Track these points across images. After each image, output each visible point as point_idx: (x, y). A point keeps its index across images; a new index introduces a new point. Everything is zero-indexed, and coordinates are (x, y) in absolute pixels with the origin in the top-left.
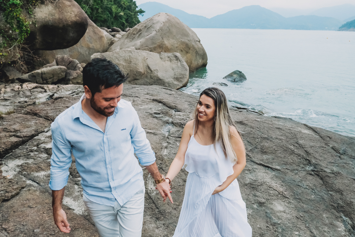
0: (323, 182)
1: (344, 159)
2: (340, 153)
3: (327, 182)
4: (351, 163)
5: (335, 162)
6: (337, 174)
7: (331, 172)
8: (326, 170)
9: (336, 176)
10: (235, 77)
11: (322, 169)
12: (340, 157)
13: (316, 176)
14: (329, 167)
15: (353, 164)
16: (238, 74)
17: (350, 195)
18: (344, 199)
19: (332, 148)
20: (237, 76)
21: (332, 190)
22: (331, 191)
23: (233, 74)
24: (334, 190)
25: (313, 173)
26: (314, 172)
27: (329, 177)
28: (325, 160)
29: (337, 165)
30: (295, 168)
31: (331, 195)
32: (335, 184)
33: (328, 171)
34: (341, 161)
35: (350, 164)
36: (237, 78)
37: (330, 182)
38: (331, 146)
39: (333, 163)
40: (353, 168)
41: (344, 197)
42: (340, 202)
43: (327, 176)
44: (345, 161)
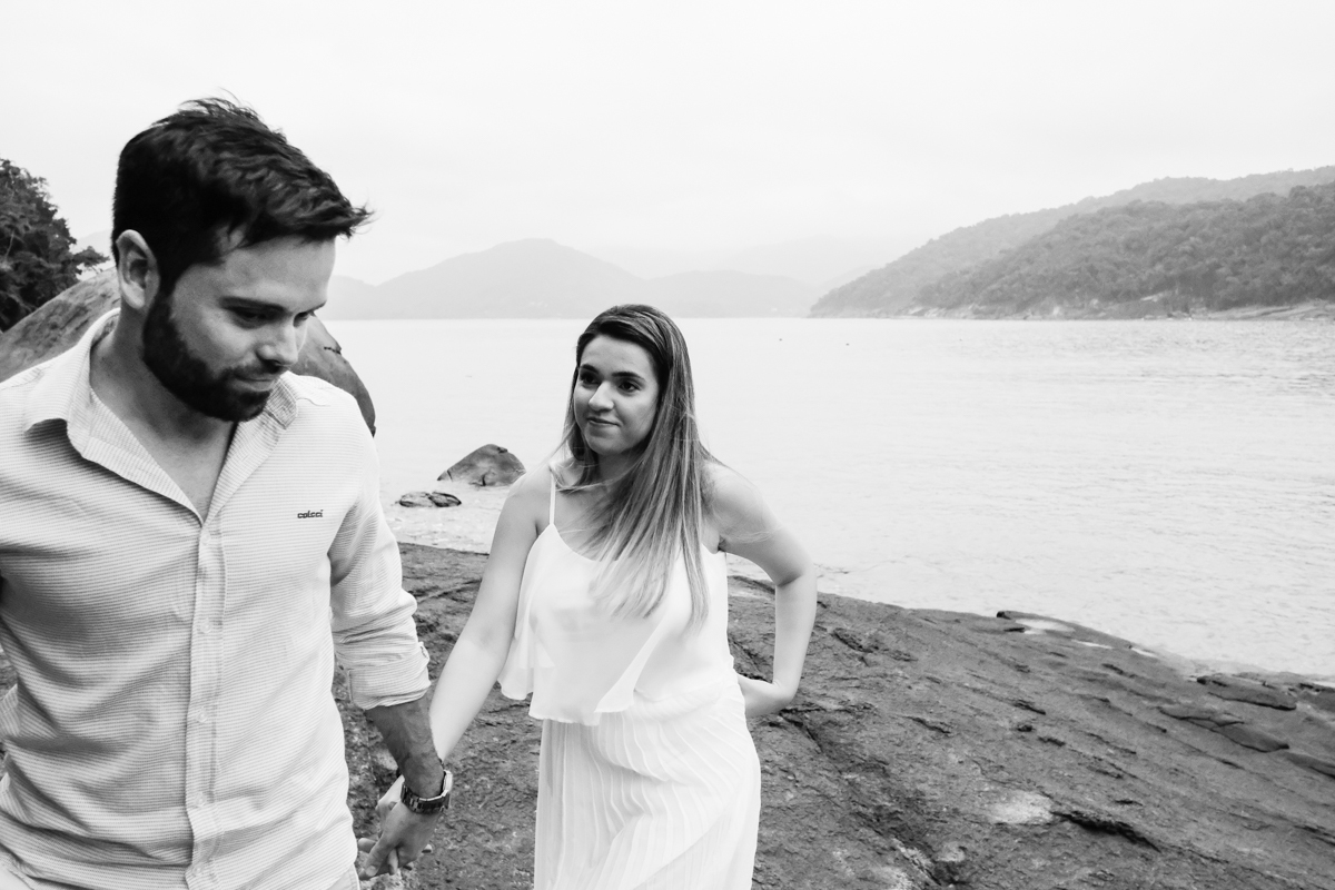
0: (820, 746)
1: (876, 664)
2: (861, 647)
3: (831, 743)
4: (901, 672)
5: (849, 676)
6: (859, 712)
7: (841, 707)
8: (821, 703)
9: (859, 717)
10: (486, 471)
11: (811, 704)
12: (862, 659)
13: (792, 727)
14: (831, 693)
15: (906, 676)
16: (494, 456)
17: (911, 771)
18: (894, 787)
19: (836, 635)
20: (491, 465)
21: (850, 765)
22: (850, 770)
23: (474, 460)
24: (859, 764)
25: (780, 719)
26: (786, 715)
27: (836, 724)
28: (815, 674)
29: (855, 683)
31: (851, 783)
32: (858, 746)
33: (831, 705)
34: (866, 671)
35: (897, 675)
36: (493, 471)
37: (842, 741)
38: (830, 629)
39: (843, 679)
40: (910, 687)
41: (894, 781)
42: (884, 800)
43: (830, 721)
44: (879, 670)
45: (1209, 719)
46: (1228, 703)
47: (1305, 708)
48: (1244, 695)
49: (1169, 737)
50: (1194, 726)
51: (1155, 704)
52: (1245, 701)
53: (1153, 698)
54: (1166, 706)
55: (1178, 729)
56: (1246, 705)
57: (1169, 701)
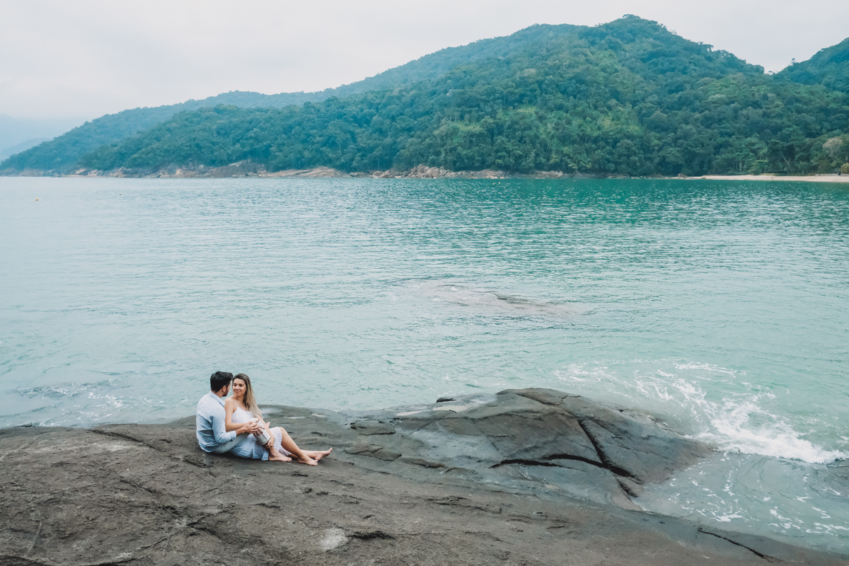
0: (219, 538)
1: (219, 474)
2: (205, 465)
3: (225, 534)
4: (233, 475)
5: (212, 488)
6: (229, 510)
7: (220, 510)
8: (208, 511)
9: (233, 513)
11: (202, 514)
12: (211, 474)
13: (202, 533)
14: (209, 503)
15: (238, 477)
17: (274, 537)
18: (270, 549)
19: (186, 461)
21: (242, 544)
22: (242, 547)
24: (247, 542)
25: (194, 530)
26: (195, 526)
27: (222, 522)
28: (193, 493)
29: (217, 491)
30: (157, 536)
31: (247, 553)
32: (241, 531)
33: (216, 511)
34: (218, 481)
35: (234, 478)
37: (231, 531)
38: (181, 458)
39: (210, 491)
40: (245, 485)
41: (268, 546)
42: (268, 558)
43: (219, 521)
44: (223, 478)
45: (367, 451)
46: (370, 437)
47: (398, 430)
48: (374, 430)
49: (356, 467)
50: (362, 456)
51: (342, 449)
52: (375, 434)
53: (340, 446)
54: (347, 449)
55: (356, 460)
56: (376, 436)
57: (348, 446)
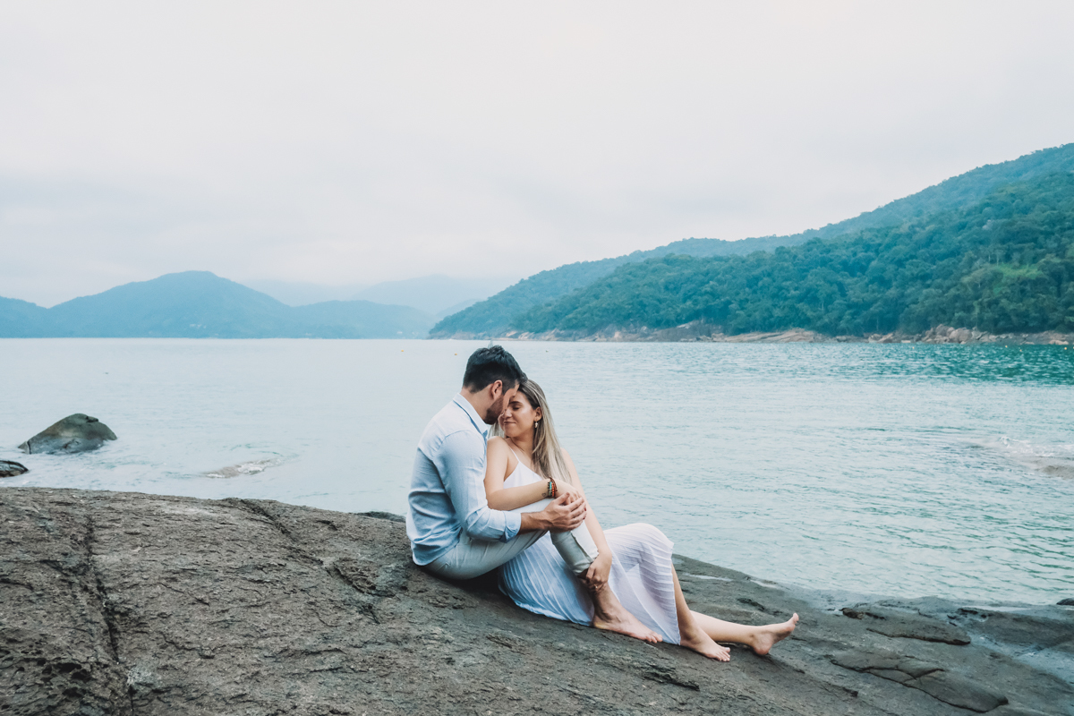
1: (394, 616)
2: (373, 588)
4: (438, 630)
5: (323, 647)
12: (367, 609)
15: (449, 636)
19: (335, 571)
29: (335, 659)
34: (368, 631)
38: (328, 561)
39: (307, 653)
40: (450, 661)
44: (395, 628)
45: (897, 668)
46: (897, 641)
47: (978, 639)
48: (909, 628)
49: (862, 703)
50: (877, 681)
51: (819, 652)
52: (912, 637)
53: (816, 643)
54: (836, 653)
55: (866, 688)
56: (916, 641)
57: (837, 646)
